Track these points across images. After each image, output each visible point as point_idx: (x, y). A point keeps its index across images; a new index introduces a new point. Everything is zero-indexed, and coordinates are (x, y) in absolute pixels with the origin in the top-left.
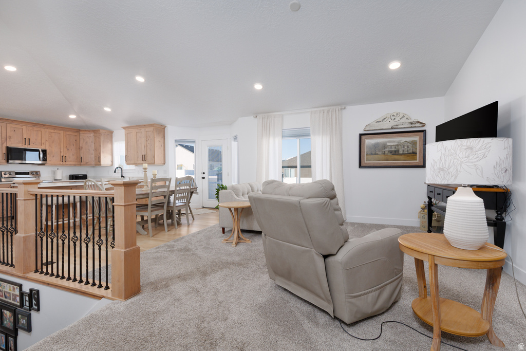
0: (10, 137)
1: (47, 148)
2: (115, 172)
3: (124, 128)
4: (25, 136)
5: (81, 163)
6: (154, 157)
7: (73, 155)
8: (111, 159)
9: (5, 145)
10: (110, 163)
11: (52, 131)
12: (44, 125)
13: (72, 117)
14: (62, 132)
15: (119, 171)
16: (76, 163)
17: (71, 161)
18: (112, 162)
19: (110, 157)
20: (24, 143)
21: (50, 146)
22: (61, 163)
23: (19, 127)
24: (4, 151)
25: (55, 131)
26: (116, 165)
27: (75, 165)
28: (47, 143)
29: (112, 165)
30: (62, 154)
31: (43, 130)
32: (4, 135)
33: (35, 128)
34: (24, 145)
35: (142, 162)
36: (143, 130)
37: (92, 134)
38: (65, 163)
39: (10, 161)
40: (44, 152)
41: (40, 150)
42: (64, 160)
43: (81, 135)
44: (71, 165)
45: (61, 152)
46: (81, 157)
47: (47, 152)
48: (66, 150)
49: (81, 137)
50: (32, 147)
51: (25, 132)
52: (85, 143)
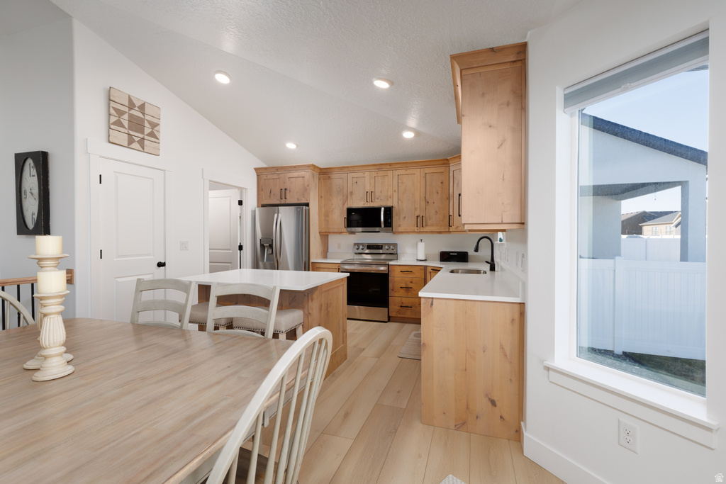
0: (352, 193)
1: (395, 204)
4: (368, 189)
5: (451, 229)
7: (436, 213)
9: (345, 207)
11: (403, 172)
12: (390, 165)
16: (442, 229)
17: (432, 225)
20: (366, 200)
21: (399, 199)
22: (416, 229)
23: (360, 175)
24: (344, 215)
25: (409, 171)
27: (439, 232)
28: (396, 196)
30: (417, 213)
31: (390, 173)
32: (345, 191)
33: (380, 173)
34: (365, 203)
38: (421, 229)
39: (351, 229)
40: (389, 211)
41: (383, 209)
42: (421, 222)
43: (452, 168)
44: (432, 232)
45: (416, 209)
46: (450, 216)
47: (394, 209)
48: (423, 203)
49: (451, 174)
50: (376, 204)
51: (368, 182)
52: (455, 185)
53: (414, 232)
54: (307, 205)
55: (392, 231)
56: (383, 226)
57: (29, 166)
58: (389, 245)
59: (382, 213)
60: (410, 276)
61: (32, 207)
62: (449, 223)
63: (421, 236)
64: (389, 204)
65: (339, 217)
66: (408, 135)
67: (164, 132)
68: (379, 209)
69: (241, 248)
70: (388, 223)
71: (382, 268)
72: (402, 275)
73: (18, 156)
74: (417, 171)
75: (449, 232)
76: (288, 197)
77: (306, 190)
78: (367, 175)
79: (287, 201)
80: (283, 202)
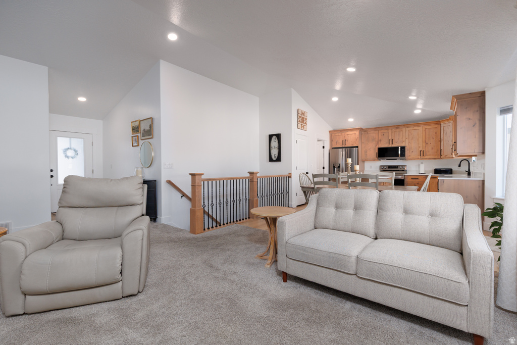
0: (380, 140)
1: (406, 145)
2: (460, 166)
4: (390, 138)
5: (442, 157)
7: (432, 148)
9: (377, 147)
11: (411, 128)
12: (404, 125)
16: (436, 157)
17: (430, 155)
21: (409, 142)
22: (419, 157)
23: (386, 131)
24: (377, 151)
25: (415, 128)
27: (434, 159)
28: (407, 141)
30: (421, 149)
31: (404, 129)
32: (377, 140)
33: (398, 130)
34: (389, 145)
37: (450, 123)
38: (423, 157)
40: (403, 148)
41: (400, 148)
42: (422, 154)
43: (442, 126)
44: (430, 159)
45: (419, 147)
46: (441, 150)
47: (406, 148)
48: (424, 144)
49: (442, 128)
50: (395, 145)
51: (390, 134)
52: (444, 134)
53: (418, 159)
54: (357, 147)
55: (405, 159)
56: (400, 156)
57: (274, 139)
58: (402, 166)
59: (399, 150)
60: (417, 180)
61: (275, 153)
62: (440, 154)
63: (422, 161)
64: (403, 145)
65: (373, 152)
66: (417, 112)
67: (308, 122)
68: (398, 148)
69: (324, 168)
70: (403, 154)
71: (400, 177)
72: (412, 180)
73: (270, 136)
74: (420, 128)
75: (440, 158)
76: (346, 143)
77: (357, 140)
78: (390, 131)
79: (346, 146)
80: (344, 146)
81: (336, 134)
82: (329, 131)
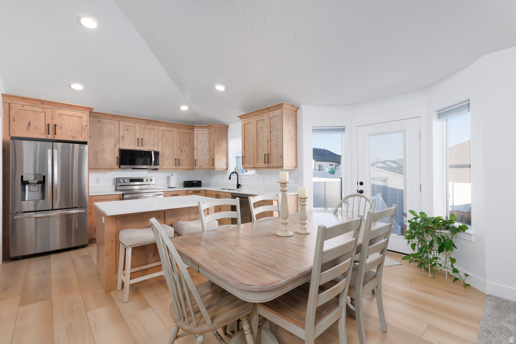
0: (123, 138)
1: (159, 150)
2: (230, 178)
3: (241, 117)
4: (138, 136)
5: (195, 167)
6: (282, 157)
7: (187, 157)
8: (225, 161)
9: (117, 148)
10: (225, 167)
11: (165, 128)
13: (184, 108)
14: (175, 130)
15: (234, 177)
16: (190, 168)
17: (184, 165)
18: (227, 165)
19: (224, 159)
20: (137, 145)
21: (162, 147)
22: (174, 167)
23: (132, 124)
24: (117, 154)
25: (169, 129)
26: (231, 170)
27: (189, 169)
28: (160, 143)
29: (227, 169)
30: (175, 157)
31: (156, 127)
32: (117, 135)
33: (148, 126)
34: (137, 146)
35: (263, 165)
36: (265, 116)
37: (206, 131)
38: (178, 167)
39: (123, 166)
40: (157, 154)
41: (153, 152)
42: (178, 164)
43: (195, 132)
44: (184, 169)
45: (174, 154)
46: (194, 160)
47: (160, 153)
49: (195, 135)
50: (145, 148)
51: (138, 131)
52: (199, 142)
53: (174, 169)
54: (84, 143)
56: (153, 164)
59: (153, 155)
62: (193, 164)
64: (156, 149)
65: (112, 156)
68: (149, 153)
70: (157, 162)
76: (58, 133)
77: (83, 129)
78: (137, 125)
79: (58, 137)
80: (50, 137)
81: (26, 108)
82: (3, 95)
